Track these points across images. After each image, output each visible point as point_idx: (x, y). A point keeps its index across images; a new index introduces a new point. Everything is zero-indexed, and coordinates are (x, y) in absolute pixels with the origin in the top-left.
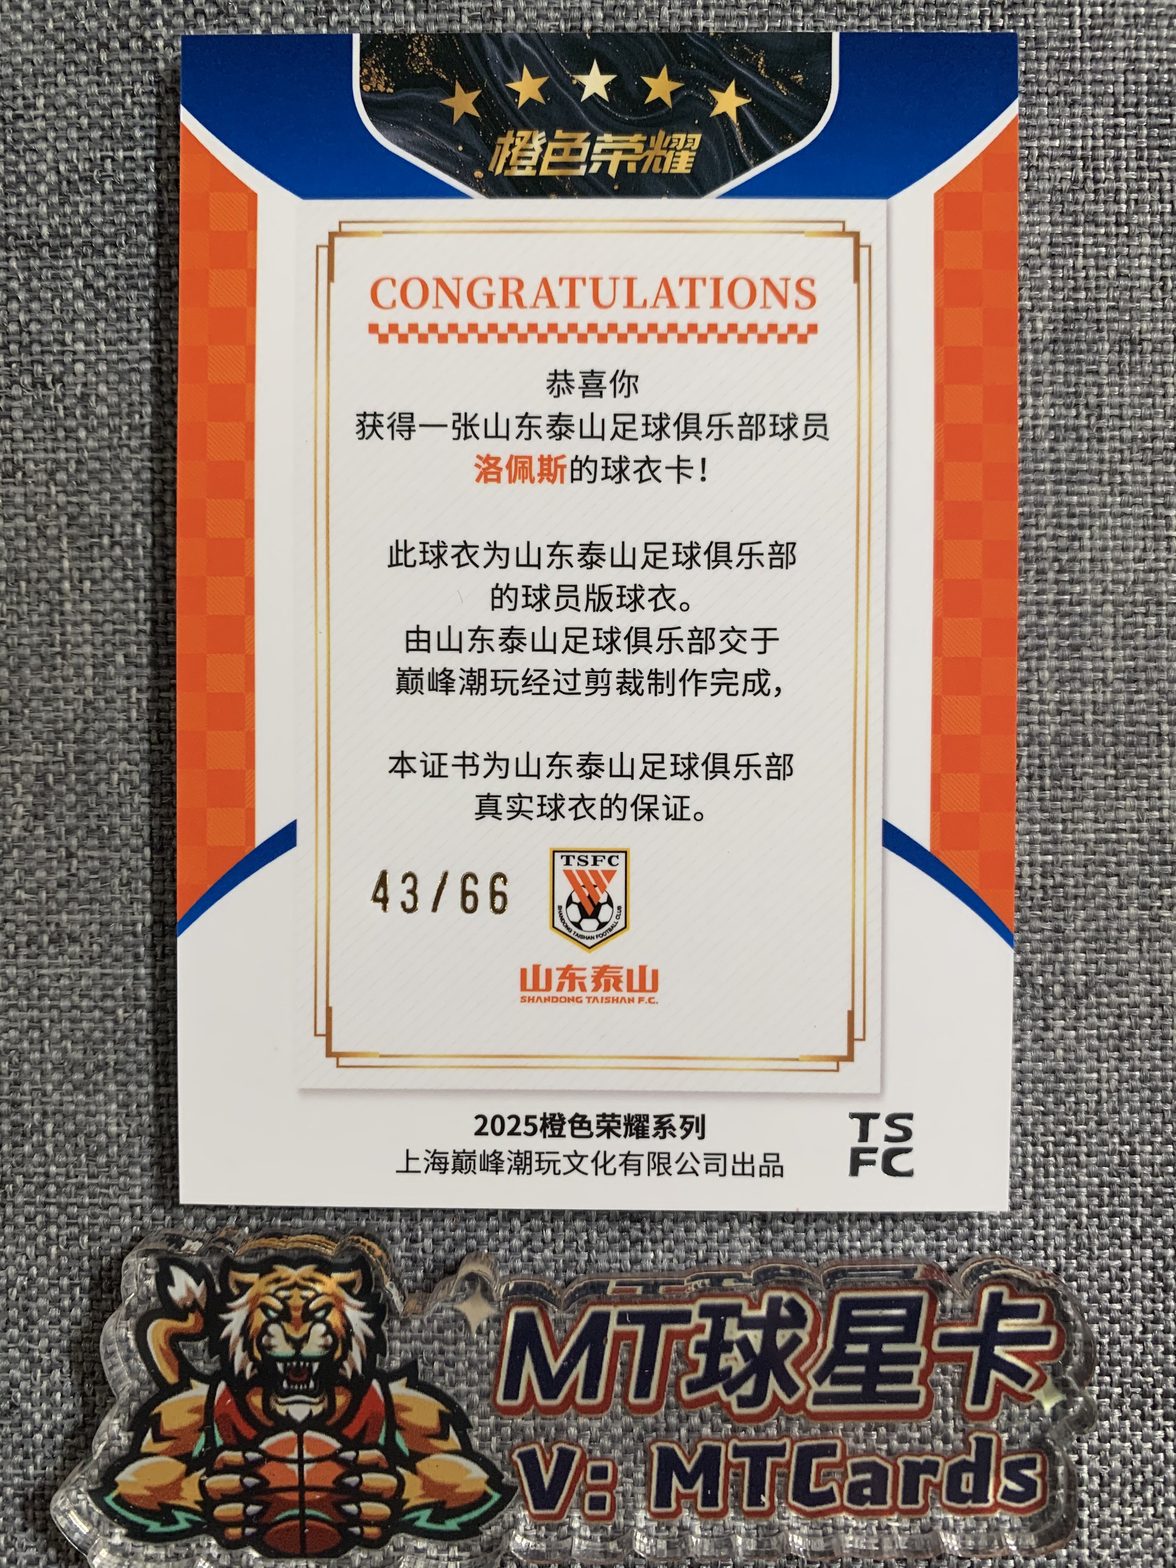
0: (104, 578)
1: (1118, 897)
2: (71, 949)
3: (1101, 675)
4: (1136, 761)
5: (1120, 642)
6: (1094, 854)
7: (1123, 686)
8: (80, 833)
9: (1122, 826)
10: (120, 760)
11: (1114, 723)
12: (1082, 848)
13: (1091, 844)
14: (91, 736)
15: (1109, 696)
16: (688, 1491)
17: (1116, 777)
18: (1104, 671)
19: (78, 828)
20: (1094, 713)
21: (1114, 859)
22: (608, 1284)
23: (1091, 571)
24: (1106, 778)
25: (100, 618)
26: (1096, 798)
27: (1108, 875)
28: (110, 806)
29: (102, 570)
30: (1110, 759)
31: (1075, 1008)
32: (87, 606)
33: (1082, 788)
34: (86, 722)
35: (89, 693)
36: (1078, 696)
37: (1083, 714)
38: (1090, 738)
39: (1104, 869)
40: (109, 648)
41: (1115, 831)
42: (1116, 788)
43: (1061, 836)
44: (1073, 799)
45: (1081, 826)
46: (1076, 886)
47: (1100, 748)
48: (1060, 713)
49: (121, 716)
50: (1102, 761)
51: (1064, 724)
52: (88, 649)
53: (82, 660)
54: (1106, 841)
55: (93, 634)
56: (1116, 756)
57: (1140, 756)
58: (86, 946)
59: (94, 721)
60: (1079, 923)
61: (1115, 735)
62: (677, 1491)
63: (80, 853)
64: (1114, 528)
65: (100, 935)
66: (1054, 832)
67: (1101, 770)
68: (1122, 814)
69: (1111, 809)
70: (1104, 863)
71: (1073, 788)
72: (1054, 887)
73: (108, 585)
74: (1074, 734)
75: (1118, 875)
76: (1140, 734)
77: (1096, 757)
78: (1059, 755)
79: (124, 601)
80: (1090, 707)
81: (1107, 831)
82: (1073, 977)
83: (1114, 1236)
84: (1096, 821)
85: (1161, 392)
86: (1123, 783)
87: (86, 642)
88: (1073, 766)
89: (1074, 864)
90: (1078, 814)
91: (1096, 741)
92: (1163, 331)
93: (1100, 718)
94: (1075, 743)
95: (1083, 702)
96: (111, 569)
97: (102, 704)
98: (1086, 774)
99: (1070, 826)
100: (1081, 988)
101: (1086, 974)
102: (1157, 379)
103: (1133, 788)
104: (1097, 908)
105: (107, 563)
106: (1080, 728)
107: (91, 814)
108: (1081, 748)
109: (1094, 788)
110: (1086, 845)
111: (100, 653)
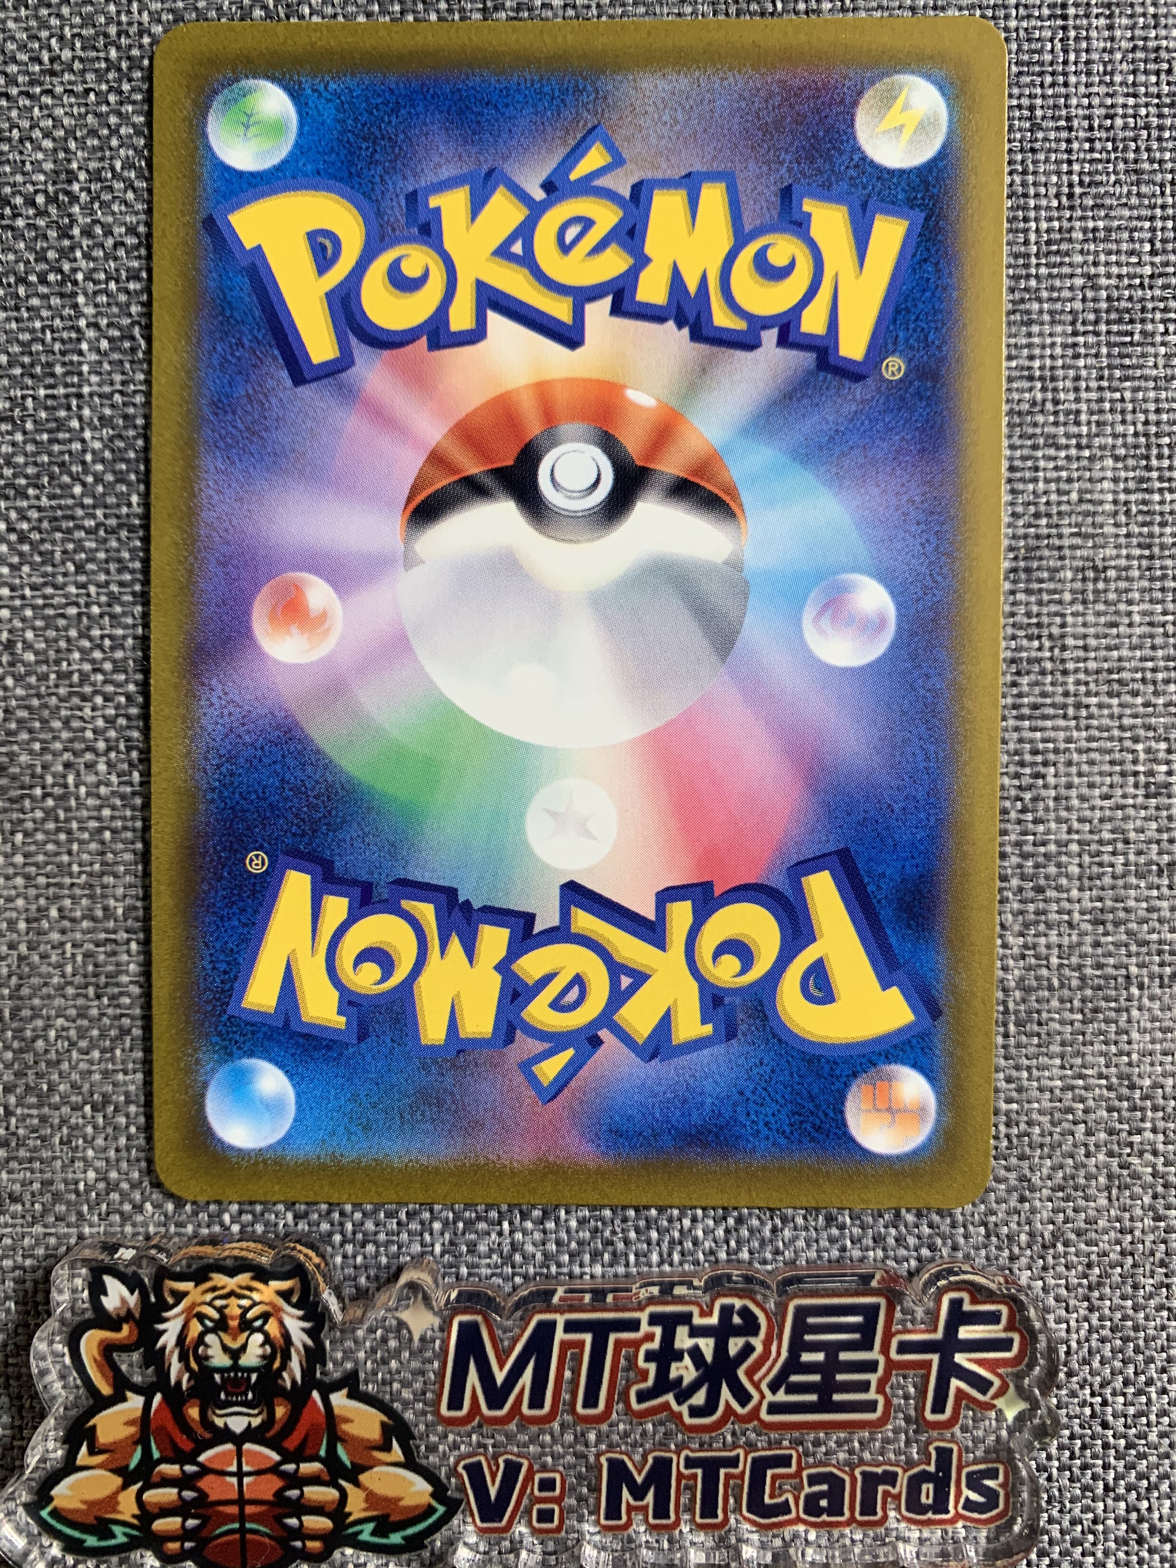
0: (36, 830)
1: (1086, 1145)
2: (12, 1208)
3: (1066, 917)
4: (1103, 1004)
5: (1086, 882)
6: (1060, 1101)
7: (1089, 927)
8: (18, 1090)
9: (1089, 1072)
10: (57, 1016)
11: (1079, 967)
12: (1048, 1095)
13: (1057, 1092)
14: (25, 991)
15: (1075, 938)
16: (640, 1503)
17: (1083, 1022)
18: (1069, 913)
19: (16, 1086)
20: (1059, 957)
21: (1081, 1106)
22: (555, 1291)
23: (1056, 810)
24: (1072, 1023)
25: (32, 870)
26: (1063, 1044)
27: (1075, 1123)
28: (49, 1063)
29: (34, 821)
30: (1077, 1004)
31: (1043, 1258)
32: (19, 859)
33: (1048, 1034)
34: (21, 978)
35: (23, 948)
36: (1043, 940)
37: (1047, 958)
38: (1056, 982)
39: (1070, 1117)
40: (42, 901)
41: (1081, 1076)
42: (1083, 1034)
43: (1025, 1083)
44: (1039, 1046)
45: (1047, 1073)
46: (1042, 1135)
47: (1066, 993)
48: (1023, 957)
49: (57, 971)
50: (1068, 1005)
51: (1029, 968)
52: (20, 903)
53: (14, 915)
54: (1072, 1088)
55: (26, 887)
56: (1083, 1001)
57: (1107, 999)
58: (28, 1205)
59: (29, 977)
60: (1045, 1171)
61: (1083, 978)
62: (628, 1503)
63: (19, 1111)
64: (1078, 764)
65: (41, 1194)
66: (1019, 1079)
67: (1068, 1015)
68: (1089, 1058)
69: (1078, 1054)
70: (1070, 1110)
71: (1039, 1035)
72: (1018, 1136)
73: (40, 837)
74: (1037, 978)
75: (1085, 1122)
76: (1106, 978)
77: (1062, 1001)
78: (1024, 1001)
79: (57, 854)
80: (1056, 951)
81: (1073, 1078)
82: (1039, 1226)
83: (1085, 1488)
84: (1063, 1067)
85: (1126, 621)
86: (1090, 1028)
87: (18, 896)
88: (1038, 1012)
89: (1040, 1112)
90: (1043, 1060)
91: (1062, 985)
92: (1128, 557)
93: (1066, 962)
94: (1039, 988)
95: (1048, 947)
96: (44, 820)
97: (36, 958)
98: (1052, 1019)
99: (1035, 1072)
100: (1047, 1235)
101: (1053, 1223)
102: (1122, 607)
103: (1101, 1033)
104: (1064, 1156)
105: (39, 814)
106: (1044, 972)
107: (30, 1072)
108: (1046, 993)
109: (1059, 1033)
110: (1051, 1091)
111: (34, 907)
